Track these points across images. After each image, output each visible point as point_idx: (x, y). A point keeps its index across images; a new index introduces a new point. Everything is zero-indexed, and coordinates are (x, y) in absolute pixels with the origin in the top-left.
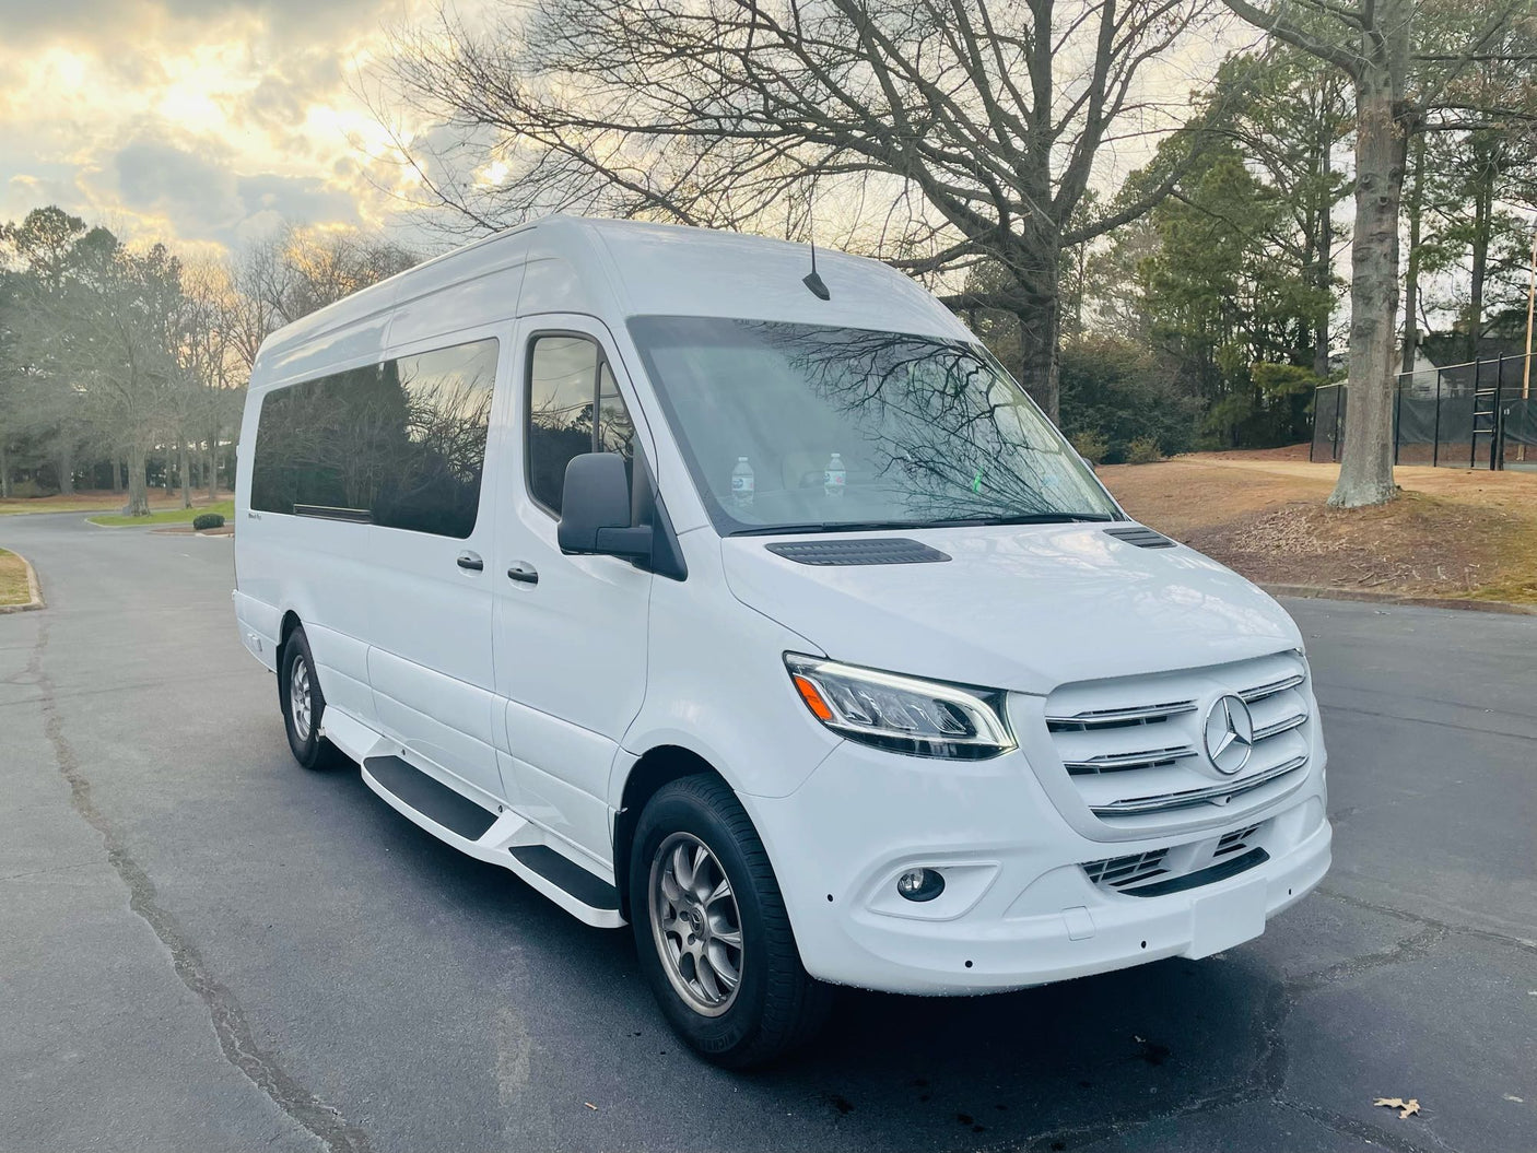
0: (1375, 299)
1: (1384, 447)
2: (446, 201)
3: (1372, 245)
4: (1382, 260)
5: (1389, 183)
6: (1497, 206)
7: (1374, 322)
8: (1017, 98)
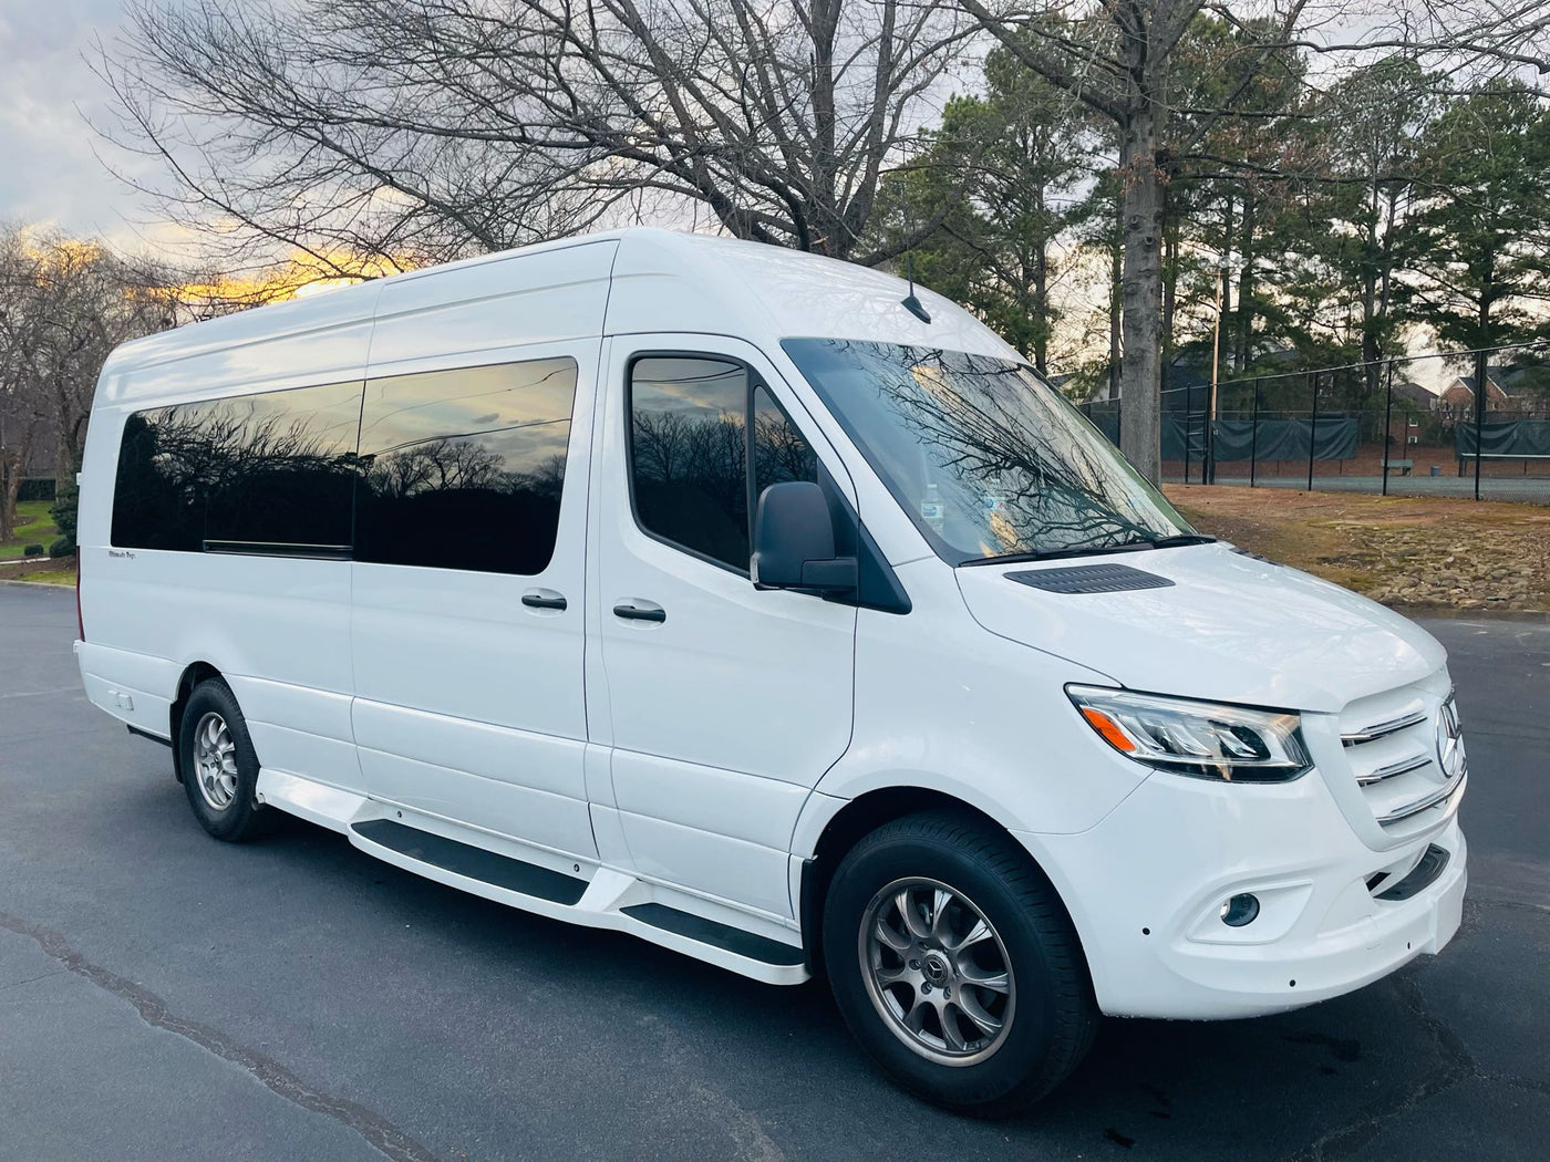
0: (1144, 330)
1: (1155, 464)
2: (206, 197)
3: (1140, 281)
4: (1149, 295)
5: (1154, 225)
6: (1184, 248)
7: (1143, 351)
8: (803, 129)
